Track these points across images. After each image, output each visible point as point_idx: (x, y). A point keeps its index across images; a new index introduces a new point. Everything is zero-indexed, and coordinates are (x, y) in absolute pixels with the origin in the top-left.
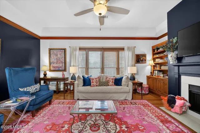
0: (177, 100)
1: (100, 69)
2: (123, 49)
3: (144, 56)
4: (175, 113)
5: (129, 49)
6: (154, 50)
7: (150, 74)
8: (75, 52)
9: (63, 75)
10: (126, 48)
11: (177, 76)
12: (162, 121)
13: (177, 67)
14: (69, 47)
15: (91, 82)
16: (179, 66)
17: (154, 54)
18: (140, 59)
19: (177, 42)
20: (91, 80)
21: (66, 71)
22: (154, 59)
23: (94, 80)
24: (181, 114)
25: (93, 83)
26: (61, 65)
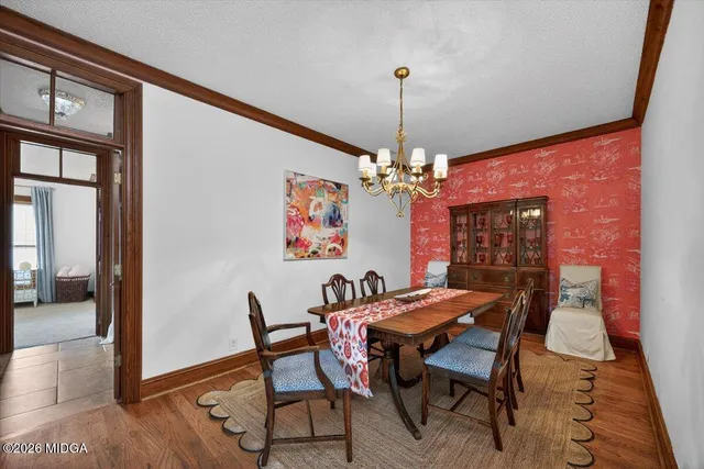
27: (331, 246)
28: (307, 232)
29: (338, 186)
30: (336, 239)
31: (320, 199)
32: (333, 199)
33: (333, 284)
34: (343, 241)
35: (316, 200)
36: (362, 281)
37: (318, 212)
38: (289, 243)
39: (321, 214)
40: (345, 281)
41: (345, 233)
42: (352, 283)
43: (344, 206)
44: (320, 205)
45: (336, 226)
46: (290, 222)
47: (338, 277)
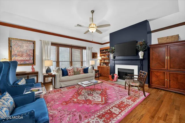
0: (115, 76)
1: (69, 62)
2: (85, 48)
3: (96, 54)
4: (115, 81)
5: (89, 48)
6: (101, 51)
7: (99, 65)
8: (46, 46)
9: (33, 69)
10: (87, 48)
11: (114, 65)
12: (112, 85)
13: (114, 61)
14: (40, 40)
15: (68, 72)
16: (114, 60)
17: (101, 53)
18: (94, 56)
19: (114, 49)
20: (68, 71)
21: (35, 65)
22: (101, 56)
23: (71, 70)
24: (116, 81)
25: (70, 73)
26: (27, 58)
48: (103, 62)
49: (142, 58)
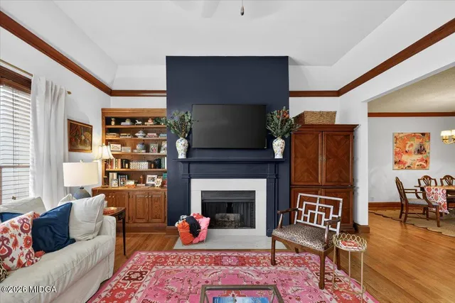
0: (200, 221)
3: (88, 129)
6: (107, 121)
11: (186, 181)
13: (186, 165)
16: (189, 163)
17: (108, 131)
18: (78, 137)
22: (107, 142)
27: (418, 163)
28: (405, 158)
29: (423, 134)
30: (422, 160)
31: (412, 142)
32: (421, 140)
33: (424, 179)
34: (426, 161)
35: (409, 143)
36: (441, 180)
37: (411, 148)
38: (395, 163)
39: (413, 149)
40: (430, 179)
41: (428, 157)
42: (435, 180)
43: (427, 144)
44: (412, 145)
45: (421, 154)
46: (396, 154)
47: (426, 177)
48: (119, 169)
49: (281, 157)
